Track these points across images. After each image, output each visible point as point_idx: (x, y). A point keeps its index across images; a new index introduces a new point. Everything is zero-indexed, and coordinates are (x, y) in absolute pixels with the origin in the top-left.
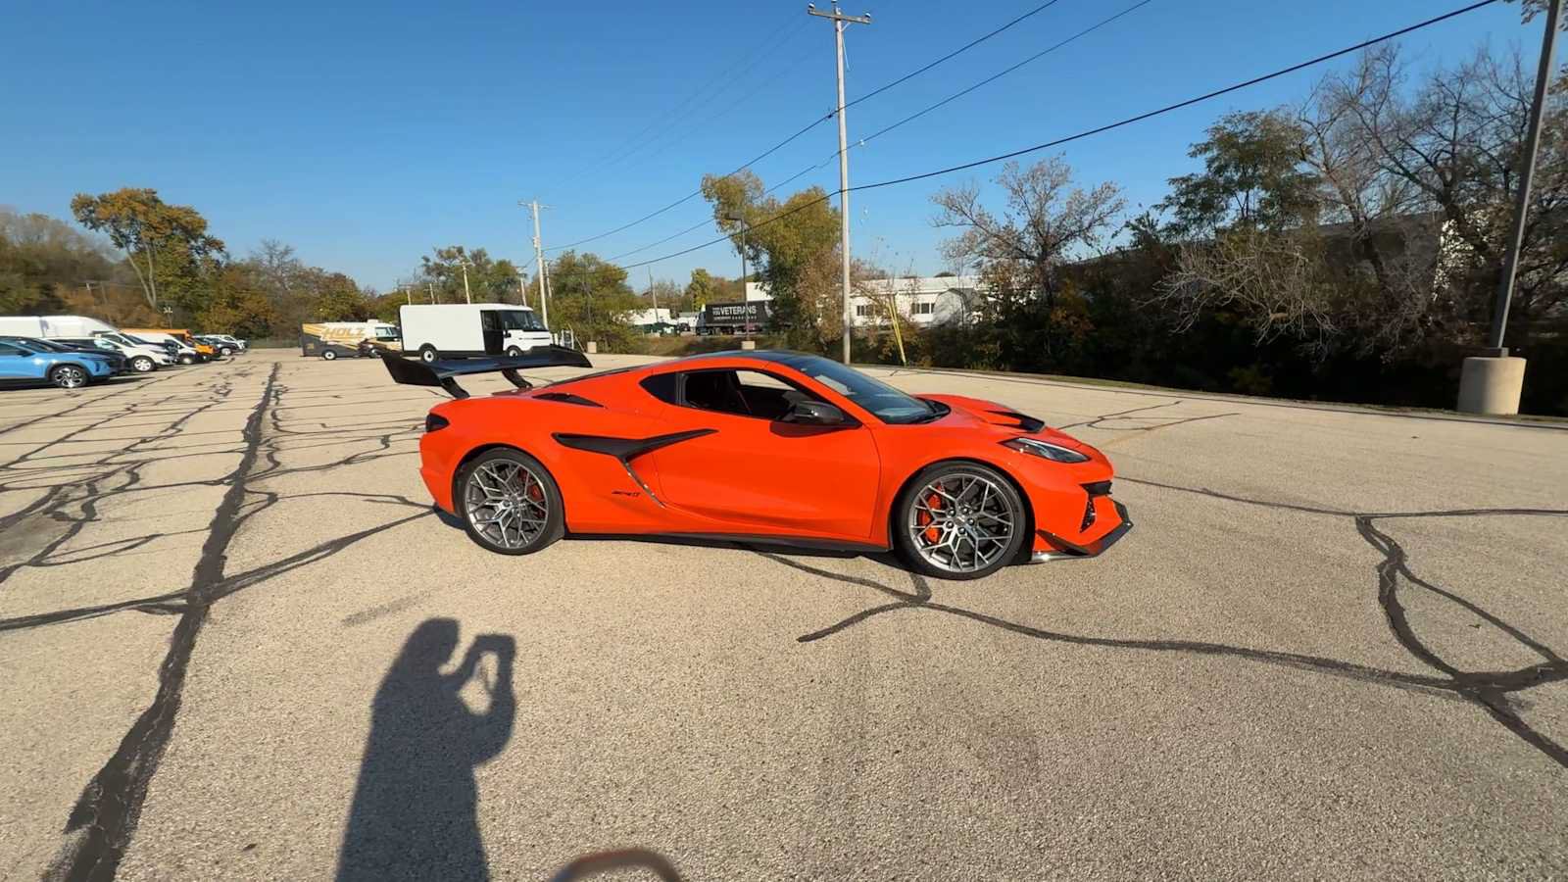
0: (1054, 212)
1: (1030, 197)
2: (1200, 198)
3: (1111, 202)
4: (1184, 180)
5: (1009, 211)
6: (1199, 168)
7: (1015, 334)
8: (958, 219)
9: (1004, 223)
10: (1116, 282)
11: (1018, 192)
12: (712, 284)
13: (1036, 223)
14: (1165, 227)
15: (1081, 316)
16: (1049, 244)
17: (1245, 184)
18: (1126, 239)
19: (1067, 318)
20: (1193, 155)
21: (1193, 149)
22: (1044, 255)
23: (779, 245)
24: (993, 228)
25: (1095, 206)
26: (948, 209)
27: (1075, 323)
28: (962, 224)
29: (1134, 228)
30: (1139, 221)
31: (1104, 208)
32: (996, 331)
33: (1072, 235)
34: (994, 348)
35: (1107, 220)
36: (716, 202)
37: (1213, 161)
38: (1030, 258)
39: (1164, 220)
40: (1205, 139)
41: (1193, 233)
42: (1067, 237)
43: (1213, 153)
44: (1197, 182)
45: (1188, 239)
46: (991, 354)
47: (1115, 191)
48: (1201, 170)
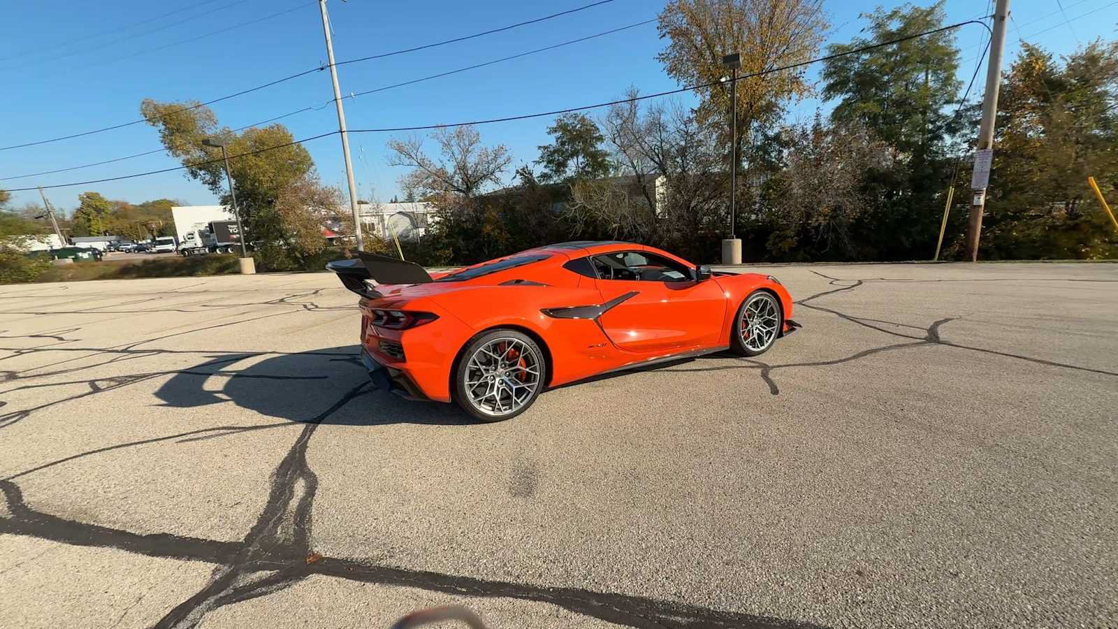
0: (472, 160)
1: (455, 149)
2: (555, 158)
3: (504, 158)
4: (545, 148)
5: (442, 158)
6: (552, 141)
7: (462, 242)
8: (407, 161)
9: (439, 166)
10: (518, 208)
11: (447, 145)
12: (110, 209)
13: (462, 168)
14: (540, 175)
15: (501, 229)
16: (470, 183)
17: (574, 154)
18: (518, 182)
19: (493, 230)
20: (549, 133)
21: (548, 130)
22: (469, 189)
23: (253, 172)
24: (432, 169)
25: (495, 158)
26: (399, 154)
27: (498, 233)
28: (410, 165)
29: (521, 175)
30: (523, 169)
31: (500, 161)
32: (446, 241)
33: (485, 177)
34: (449, 252)
35: (502, 168)
36: (163, 127)
37: (559, 138)
38: (461, 191)
39: (538, 170)
40: (554, 125)
41: (555, 179)
42: (481, 178)
43: (559, 134)
44: (552, 149)
45: (552, 182)
46: (446, 258)
47: (506, 150)
48: (554, 143)
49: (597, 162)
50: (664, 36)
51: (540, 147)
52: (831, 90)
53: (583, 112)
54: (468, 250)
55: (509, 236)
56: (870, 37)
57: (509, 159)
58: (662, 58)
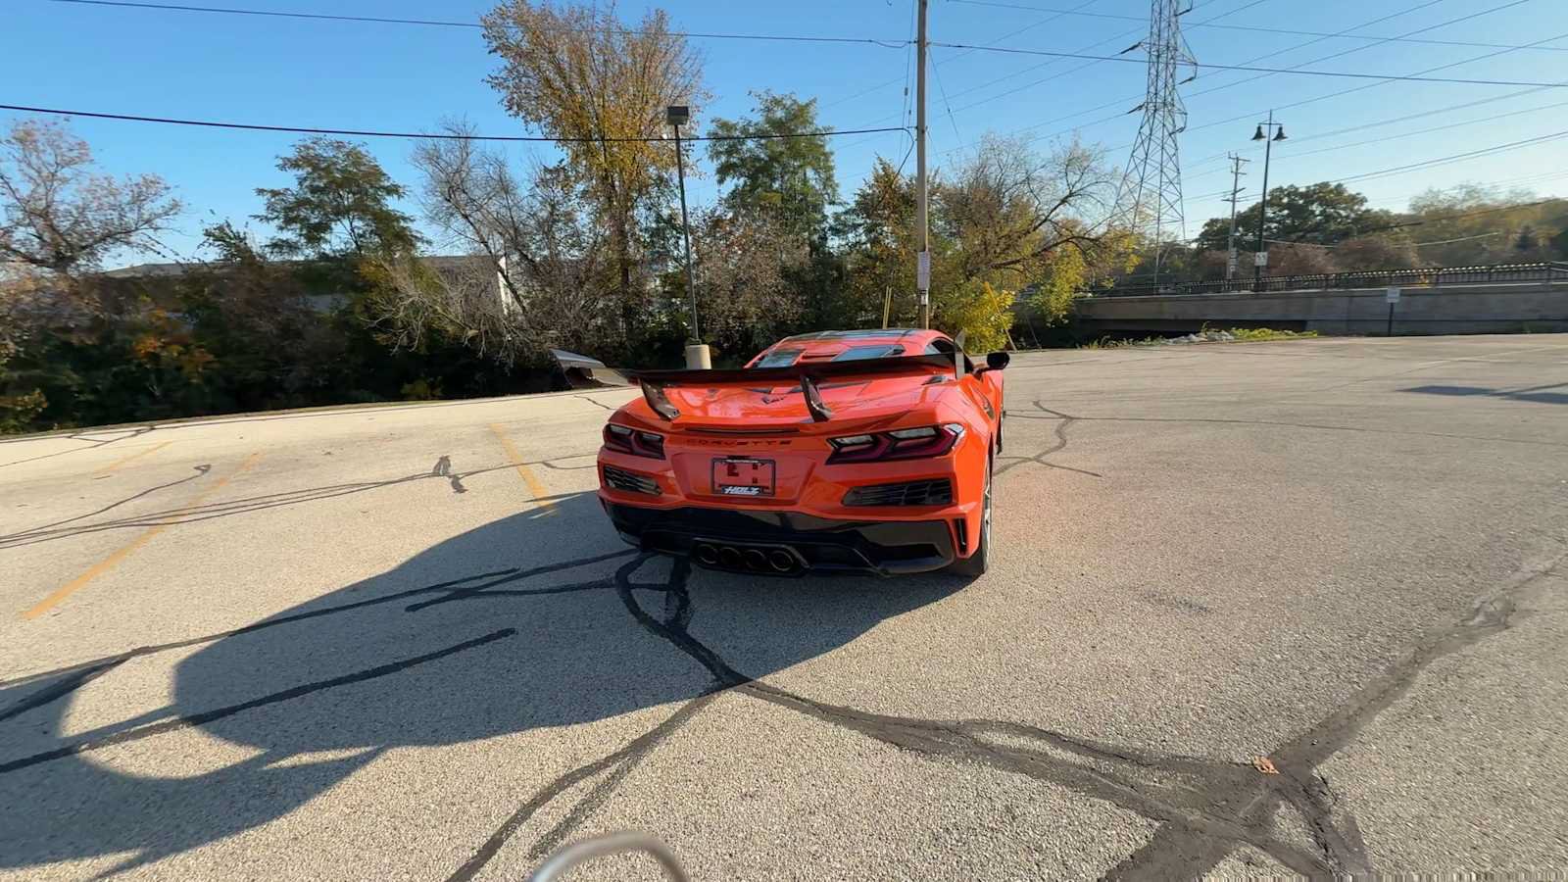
0: (67, 198)
2: (301, 215)
3: (165, 201)
4: (274, 193)
6: (288, 182)
7: (70, 376)
13: (38, 213)
14: (266, 242)
15: (185, 348)
16: (68, 246)
17: (343, 211)
18: (212, 254)
19: (163, 347)
20: (282, 167)
21: (281, 161)
22: (61, 261)
25: (138, 201)
27: (181, 353)
29: (217, 240)
30: (220, 229)
31: (153, 207)
33: (110, 236)
34: (35, 398)
35: (161, 222)
37: (305, 179)
38: (41, 263)
39: (260, 236)
40: (292, 154)
41: (307, 252)
42: (103, 239)
43: (302, 173)
44: (292, 199)
45: (301, 258)
46: (26, 412)
47: (167, 188)
48: (294, 187)
49: (392, 233)
50: (495, 51)
51: (261, 192)
52: (724, 171)
53: (355, 140)
54: (95, 391)
55: (211, 357)
56: (758, 118)
57: (175, 206)
58: (497, 83)
